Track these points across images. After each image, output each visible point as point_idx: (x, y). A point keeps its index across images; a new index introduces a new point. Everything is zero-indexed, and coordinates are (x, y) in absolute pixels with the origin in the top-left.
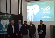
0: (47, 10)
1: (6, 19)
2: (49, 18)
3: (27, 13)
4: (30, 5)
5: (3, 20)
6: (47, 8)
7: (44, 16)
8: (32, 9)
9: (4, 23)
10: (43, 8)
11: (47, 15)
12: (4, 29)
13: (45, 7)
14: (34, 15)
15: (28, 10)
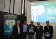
0: (53, 11)
1: (11, 19)
2: (54, 19)
3: (32, 14)
4: (35, 5)
5: (8, 20)
6: (53, 9)
7: (50, 17)
8: (37, 10)
9: (9, 23)
10: (48, 9)
11: (53, 16)
12: (9, 30)
13: (51, 8)
14: (39, 15)
15: (33, 10)
